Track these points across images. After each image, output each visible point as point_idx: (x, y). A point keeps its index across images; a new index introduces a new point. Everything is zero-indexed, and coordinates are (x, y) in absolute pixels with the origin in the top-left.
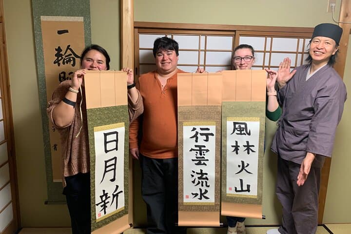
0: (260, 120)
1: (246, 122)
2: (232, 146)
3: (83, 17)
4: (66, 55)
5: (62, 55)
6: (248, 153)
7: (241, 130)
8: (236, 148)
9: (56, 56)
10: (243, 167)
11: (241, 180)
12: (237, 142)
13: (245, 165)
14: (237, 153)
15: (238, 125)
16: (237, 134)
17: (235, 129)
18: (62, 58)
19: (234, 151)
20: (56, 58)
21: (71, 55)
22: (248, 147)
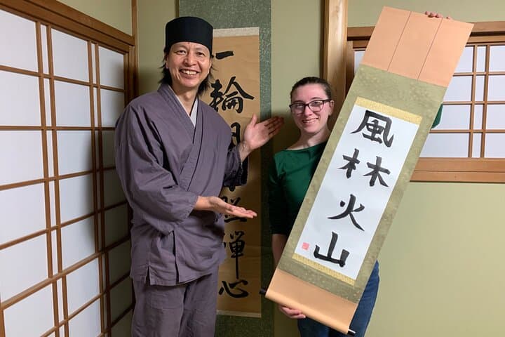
0: (422, 122)
1: (391, 118)
2: (345, 158)
3: (258, 28)
4: (227, 94)
5: (221, 94)
6: (372, 183)
7: (376, 129)
8: (351, 164)
9: (212, 96)
10: (350, 208)
11: (335, 237)
12: (357, 152)
13: (356, 206)
14: (349, 175)
15: (373, 119)
16: (365, 136)
17: (365, 123)
18: (222, 99)
19: (344, 168)
20: (213, 99)
21: (236, 93)
22: (376, 171)
